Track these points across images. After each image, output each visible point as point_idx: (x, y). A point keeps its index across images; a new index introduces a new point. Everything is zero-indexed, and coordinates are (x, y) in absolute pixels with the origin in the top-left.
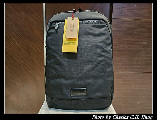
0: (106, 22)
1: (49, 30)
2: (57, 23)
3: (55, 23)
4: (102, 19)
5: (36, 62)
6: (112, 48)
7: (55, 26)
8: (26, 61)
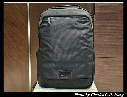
0: (88, 18)
1: (41, 23)
2: (49, 18)
3: (47, 18)
4: (86, 16)
5: (20, 48)
6: (93, 38)
7: (47, 20)
8: (11, 47)
